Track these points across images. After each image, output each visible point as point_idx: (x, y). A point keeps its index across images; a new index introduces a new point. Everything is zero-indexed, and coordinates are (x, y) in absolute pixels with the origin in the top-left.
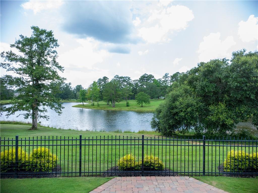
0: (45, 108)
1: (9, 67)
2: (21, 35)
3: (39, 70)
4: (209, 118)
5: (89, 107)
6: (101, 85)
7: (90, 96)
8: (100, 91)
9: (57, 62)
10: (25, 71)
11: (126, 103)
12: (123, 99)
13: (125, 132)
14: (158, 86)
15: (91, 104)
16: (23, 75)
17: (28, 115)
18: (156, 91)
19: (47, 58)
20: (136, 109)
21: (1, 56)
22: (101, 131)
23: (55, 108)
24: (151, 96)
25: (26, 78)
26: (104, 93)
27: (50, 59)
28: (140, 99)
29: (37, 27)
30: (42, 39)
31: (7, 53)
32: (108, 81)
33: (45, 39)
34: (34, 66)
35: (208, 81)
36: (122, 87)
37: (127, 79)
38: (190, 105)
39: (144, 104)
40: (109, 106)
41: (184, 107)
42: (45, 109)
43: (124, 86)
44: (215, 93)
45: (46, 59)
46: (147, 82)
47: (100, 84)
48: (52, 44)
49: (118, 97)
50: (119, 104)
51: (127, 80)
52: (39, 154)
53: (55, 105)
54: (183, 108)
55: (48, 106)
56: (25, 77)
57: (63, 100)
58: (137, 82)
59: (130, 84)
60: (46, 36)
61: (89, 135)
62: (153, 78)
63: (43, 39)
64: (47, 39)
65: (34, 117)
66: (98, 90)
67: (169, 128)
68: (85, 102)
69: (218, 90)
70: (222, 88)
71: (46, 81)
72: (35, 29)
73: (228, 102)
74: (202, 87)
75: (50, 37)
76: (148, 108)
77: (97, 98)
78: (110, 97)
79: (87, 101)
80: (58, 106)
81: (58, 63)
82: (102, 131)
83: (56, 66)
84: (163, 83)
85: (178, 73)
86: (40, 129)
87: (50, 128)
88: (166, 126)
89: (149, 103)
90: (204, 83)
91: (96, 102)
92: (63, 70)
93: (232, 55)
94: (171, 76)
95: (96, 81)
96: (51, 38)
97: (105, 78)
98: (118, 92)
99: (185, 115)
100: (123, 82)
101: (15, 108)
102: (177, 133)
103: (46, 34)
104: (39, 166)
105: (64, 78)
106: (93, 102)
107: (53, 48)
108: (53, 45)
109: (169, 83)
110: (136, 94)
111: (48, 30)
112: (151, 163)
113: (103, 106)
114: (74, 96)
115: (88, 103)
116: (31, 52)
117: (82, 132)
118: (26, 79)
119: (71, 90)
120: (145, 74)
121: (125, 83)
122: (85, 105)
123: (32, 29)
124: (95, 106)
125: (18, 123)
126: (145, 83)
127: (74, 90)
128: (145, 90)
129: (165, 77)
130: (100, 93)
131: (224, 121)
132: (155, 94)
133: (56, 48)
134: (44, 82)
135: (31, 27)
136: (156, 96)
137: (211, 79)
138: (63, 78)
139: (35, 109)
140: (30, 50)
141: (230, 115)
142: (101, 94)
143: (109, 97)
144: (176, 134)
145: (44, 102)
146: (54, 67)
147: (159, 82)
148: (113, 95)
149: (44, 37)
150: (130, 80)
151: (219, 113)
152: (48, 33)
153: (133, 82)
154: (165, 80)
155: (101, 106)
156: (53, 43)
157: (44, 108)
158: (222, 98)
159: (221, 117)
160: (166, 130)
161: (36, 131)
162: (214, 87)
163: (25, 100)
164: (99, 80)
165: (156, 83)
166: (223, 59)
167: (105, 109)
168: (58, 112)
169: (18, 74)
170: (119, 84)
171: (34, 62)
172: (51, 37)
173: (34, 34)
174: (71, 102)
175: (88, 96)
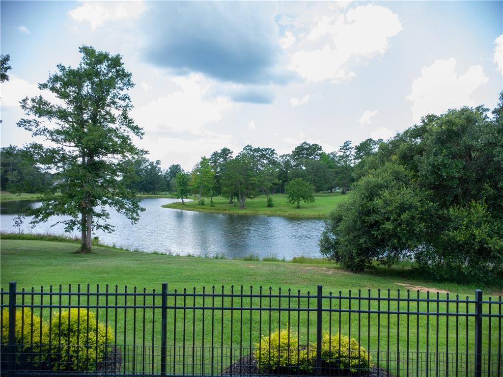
0: (105, 209)
1: (36, 127)
2: (60, 65)
3: (95, 133)
4: (448, 235)
5: (194, 208)
6: (217, 164)
7: (196, 186)
8: (216, 177)
9: (130, 117)
10: (67, 136)
11: (266, 200)
12: (262, 192)
13: (265, 260)
14: (330, 167)
15: (197, 201)
16: (64, 144)
17: (73, 223)
18: (327, 177)
19: (110, 110)
20: (287, 211)
21: (22, 106)
22: (217, 258)
23: (127, 209)
24: (317, 187)
25: (71, 149)
26: (224, 180)
27: (116, 112)
28: (294, 192)
29: (91, 47)
30: (100, 71)
31: (33, 100)
32: (230, 156)
33: (108, 72)
34: (85, 127)
35: (447, 155)
36: (260, 169)
37: (269, 153)
38: (407, 206)
39: (302, 203)
40: (232, 206)
41: (392, 210)
42: (106, 212)
43: (262, 166)
44: (463, 181)
45: (108, 113)
46: (307, 158)
47: (215, 162)
48: (120, 82)
49: (250, 188)
50: (253, 203)
51: (269, 155)
52: (65, 327)
53: (126, 203)
54: (391, 212)
55: (112, 206)
56: (67, 149)
57: (145, 193)
58: (288, 158)
59: (274, 163)
60: (109, 66)
61: (194, 266)
62: (320, 150)
63: (103, 72)
64: (111, 72)
65: (85, 227)
66: (211, 174)
67: (359, 255)
68: (187, 198)
69: (468, 174)
70: (477, 170)
71: (110, 155)
72: (88, 51)
73: (491, 200)
74: (433, 166)
75: (116, 68)
76: (309, 210)
77: (209, 189)
78: (235, 188)
79: (190, 196)
80: (133, 205)
81: (131, 120)
82: (220, 256)
83: (129, 127)
84: (340, 160)
85: (370, 140)
86: (96, 251)
87: (116, 249)
88: (353, 249)
89: (312, 200)
90: (440, 158)
91: (207, 198)
92: (142, 134)
93: (500, 99)
94: (356, 146)
95: (208, 157)
96: (119, 70)
97: (226, 152)
98: (251, 178)
99: (396, 228)
100: (260, 158)
101: (48, 208)
102: (376, 265)
103: (109, 62)
104: (65, 356)
105: (144, 150)
106: (202, 199)
107: (122, 90)
108: (122, 84)
109: (353, 161)
110: (287, 181)
111: (112, 54)
112: (340, 356)
113: (221, 205)
114: (166, 187)
115: (192, 200)
116: (79, 98)
117: (178, 259)
118: (69, 152)
119: (160, 174)
120: (305, 143)
121: (265, 162)
122: (187, 204)
123: (80, 52)
124: (207, 205)
125: (56, 239)
126: (304, 160)
127: (165, 174)
128: (303, 175)
129: (345, 148)
130: (216, 180)
131: (483, 241)
132: (323, 182)
133: (128, 89)
134: (105, 158)
135: (80, 48)
136: (326, 186)
137: (455, 149)
138: (142, 151)
139: (88, 212)
140: (78, 94)
141: (498, 228)
142: (218, 181)
143: (233, 187)
144: (374, 266)
145: (104, 198)
146: (125, 127)
147: (333, 159)
148: (241, 184)
149: (105, 69)
150: (274, 156)
151: (473, 224)
152: (112, 60)
153: (280, 158)
154: (344, 154)
155: (217, 206)
156: (122, 80)
157: (103, 211)
158: (479, 190)
159: (476, 232)
160: (351, 258)
161: (88, 255)
162: (460, 169)
163: (67, 193)
164: (213, 155)
165: (327, 162)
166: (476, 108)
167: (225, 212)
168: (130, 217)
169: (54, 142)
170: (252, 162)
171: (85, 118)
172: (118, 68)
173: (84, 62)
174: (160, 198)
175: (193, 186)
